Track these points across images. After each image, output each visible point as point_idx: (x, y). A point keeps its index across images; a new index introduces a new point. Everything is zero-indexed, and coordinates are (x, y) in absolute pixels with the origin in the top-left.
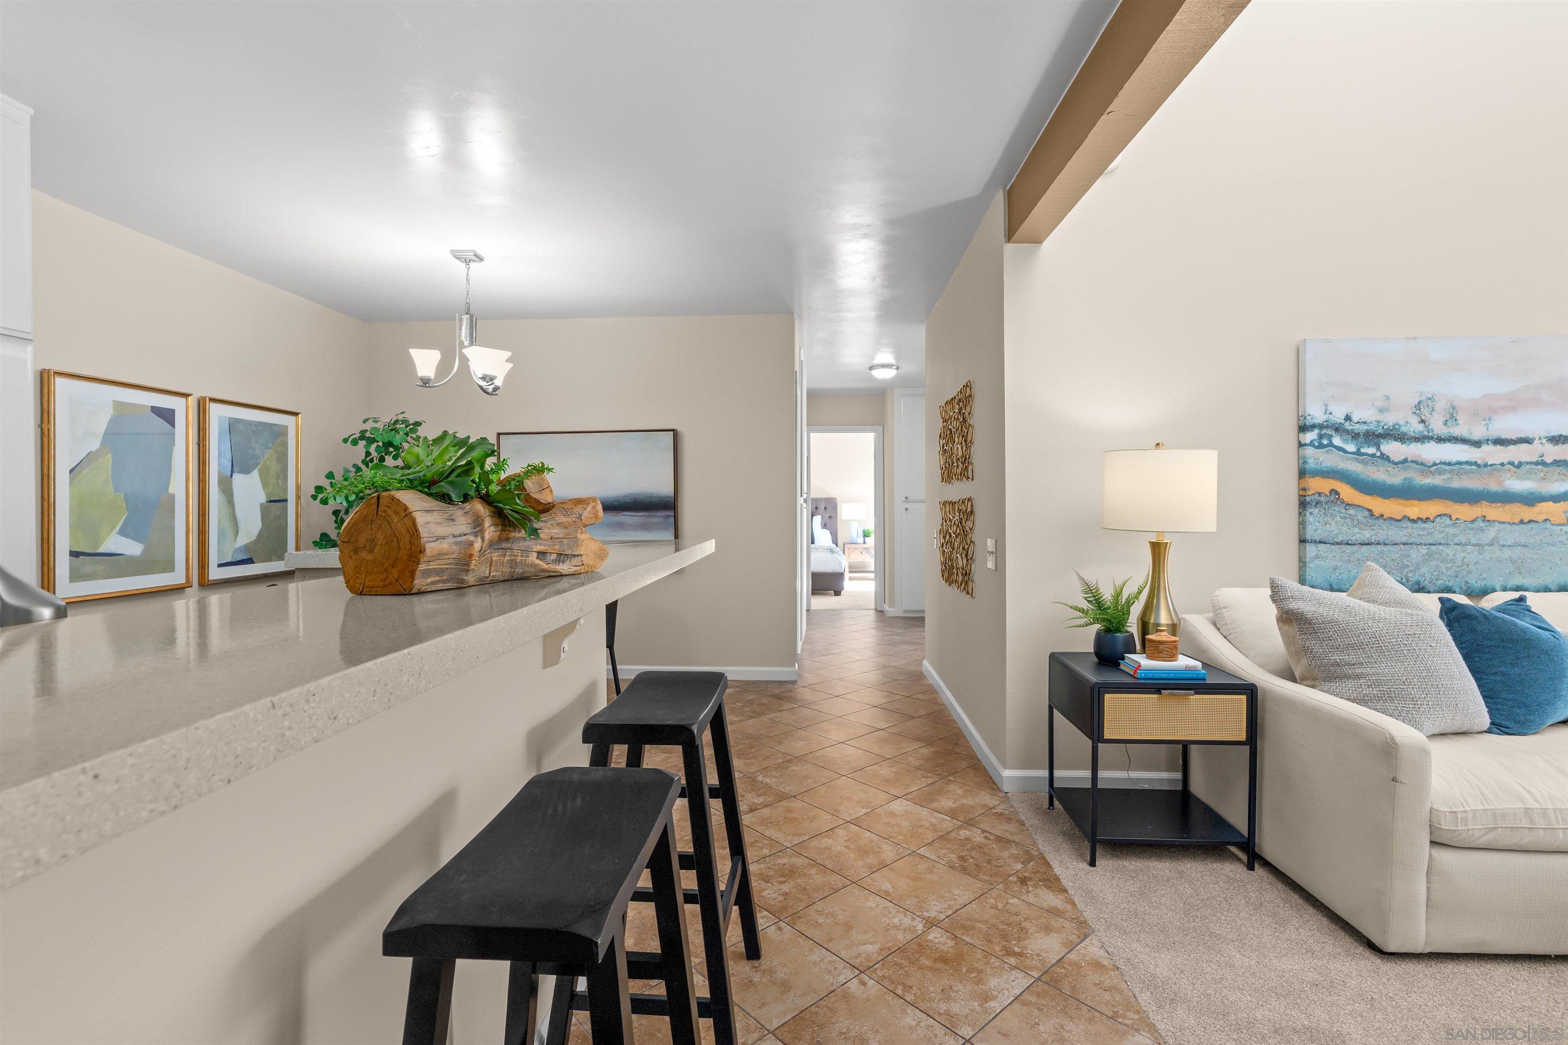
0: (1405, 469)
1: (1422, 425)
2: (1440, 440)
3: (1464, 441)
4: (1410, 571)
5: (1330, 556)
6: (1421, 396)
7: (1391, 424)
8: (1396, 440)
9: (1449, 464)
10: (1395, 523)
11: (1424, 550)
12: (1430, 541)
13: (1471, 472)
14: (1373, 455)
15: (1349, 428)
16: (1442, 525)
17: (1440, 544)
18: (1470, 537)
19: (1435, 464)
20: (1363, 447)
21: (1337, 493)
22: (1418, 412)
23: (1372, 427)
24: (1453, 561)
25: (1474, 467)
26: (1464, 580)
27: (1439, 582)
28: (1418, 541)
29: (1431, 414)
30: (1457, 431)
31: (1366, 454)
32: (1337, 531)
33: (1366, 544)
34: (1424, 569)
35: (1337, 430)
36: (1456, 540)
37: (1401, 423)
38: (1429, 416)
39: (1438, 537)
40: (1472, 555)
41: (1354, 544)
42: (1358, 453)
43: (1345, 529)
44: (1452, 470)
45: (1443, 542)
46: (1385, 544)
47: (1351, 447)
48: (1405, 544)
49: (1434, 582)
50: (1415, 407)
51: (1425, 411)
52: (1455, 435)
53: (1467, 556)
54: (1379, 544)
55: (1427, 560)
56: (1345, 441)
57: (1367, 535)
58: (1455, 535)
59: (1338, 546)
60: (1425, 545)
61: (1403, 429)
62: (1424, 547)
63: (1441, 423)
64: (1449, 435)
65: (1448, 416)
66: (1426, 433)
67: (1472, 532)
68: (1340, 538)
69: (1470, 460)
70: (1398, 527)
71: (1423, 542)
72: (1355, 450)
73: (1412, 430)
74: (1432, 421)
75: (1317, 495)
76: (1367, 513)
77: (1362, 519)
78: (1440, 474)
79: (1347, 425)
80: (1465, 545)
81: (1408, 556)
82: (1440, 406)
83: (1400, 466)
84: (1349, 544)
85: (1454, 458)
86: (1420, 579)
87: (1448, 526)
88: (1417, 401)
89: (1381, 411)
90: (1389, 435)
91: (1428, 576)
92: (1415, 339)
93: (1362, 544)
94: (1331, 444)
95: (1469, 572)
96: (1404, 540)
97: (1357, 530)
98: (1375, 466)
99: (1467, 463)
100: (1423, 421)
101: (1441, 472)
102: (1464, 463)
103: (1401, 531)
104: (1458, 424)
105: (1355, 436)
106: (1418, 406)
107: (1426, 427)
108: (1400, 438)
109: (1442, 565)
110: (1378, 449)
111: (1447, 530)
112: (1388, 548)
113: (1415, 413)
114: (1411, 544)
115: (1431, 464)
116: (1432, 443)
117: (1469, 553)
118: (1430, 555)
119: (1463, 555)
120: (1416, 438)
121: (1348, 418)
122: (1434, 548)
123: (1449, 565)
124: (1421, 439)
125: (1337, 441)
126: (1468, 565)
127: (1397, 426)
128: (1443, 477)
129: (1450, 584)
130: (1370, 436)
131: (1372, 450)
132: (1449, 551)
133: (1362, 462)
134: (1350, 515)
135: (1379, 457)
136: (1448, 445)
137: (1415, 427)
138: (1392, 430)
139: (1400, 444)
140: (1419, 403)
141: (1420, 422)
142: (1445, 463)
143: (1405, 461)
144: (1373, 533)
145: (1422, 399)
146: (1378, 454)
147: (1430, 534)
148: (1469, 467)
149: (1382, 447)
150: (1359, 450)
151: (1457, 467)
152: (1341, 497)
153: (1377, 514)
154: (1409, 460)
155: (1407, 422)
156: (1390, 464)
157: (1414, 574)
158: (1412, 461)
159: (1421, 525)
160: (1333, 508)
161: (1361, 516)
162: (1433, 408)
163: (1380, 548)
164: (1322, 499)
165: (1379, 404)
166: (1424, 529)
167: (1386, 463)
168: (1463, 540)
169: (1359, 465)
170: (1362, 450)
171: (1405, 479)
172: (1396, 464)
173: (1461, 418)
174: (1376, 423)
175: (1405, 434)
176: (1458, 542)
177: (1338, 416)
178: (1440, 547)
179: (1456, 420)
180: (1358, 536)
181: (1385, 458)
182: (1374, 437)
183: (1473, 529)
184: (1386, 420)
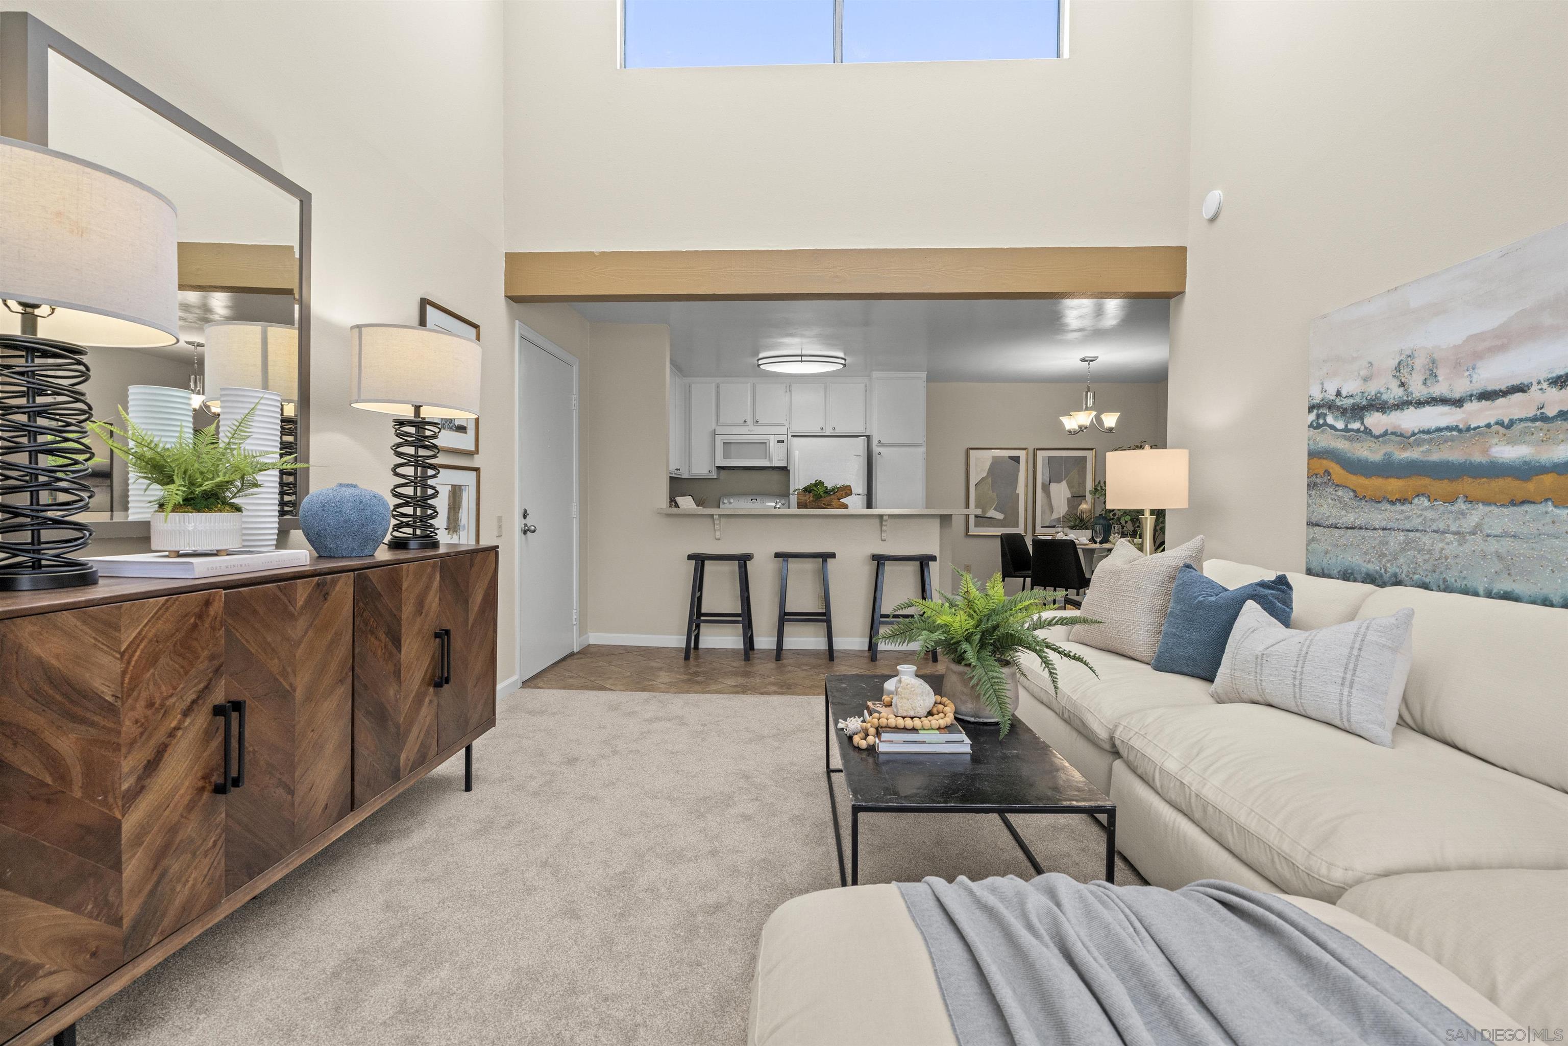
0: (1385, 442)
1: (1402, 389)
2: (1420, 404)
3: (1443, 401)
4: (1388, 561)
5: (1323, 539)
6: (1401, 354)
7: (1373, 393)
8: (1378, 411)
9: (1428, 432)
10: (1376, 505)
11: (1401, 537)
12: (1408, 527)
13: (1452, 439)
14: (1358, 431)
15: (1339, 404)
16: (1420, 507)
17: (1417, 530)
18: (1450, 522)
19: (1414, 434)
20: (1350, 423)
21: (1329, 474)
22: (1398, 374)
23: (1358, 399)
24: (1430, 552)
25: (1455, 433)
26: (1442, 577)
27: (1416, 577)
28: (1395, 526)
29: (1411, 374)
30: (1438, 390)
31: (1353, 430)
32: (1328, 514)
33: (1351, 528)
34: (1401, 560)
35: (1330, 408)
36: (1434, 527)
37: (1382, 390)
38: (1409, 377)
39: (1416, 522)
40: (1451, 546)
41: (1341, 528)
42: (1346, 430)
43: (1334, 512)
44: (1431, 439)
45: (1420, 528)
46: (1367, 529)
47: (1340, 425)
48: (1384, 529)
49: (1411, 576)
50: (1396, 369)
51: (1405, 371)
52: (1434, 395)
53: (1446, 547)
54: (1361, 528)
55: (1404, 549)
56: (1336, 418)
57: (1350, 518)
58: (1433, 520)
59: (1328, 529)
60: (1403, 531)
61: (1385, 397)
62: (1402, 534)
63: (1420, 383)
64: (1428, 396)
65: (1428, 373)
66: (1405, 398)
67: (1451, 516)
68: (1331, 521)
69: (1450, 424)
70: (1377, 509)
71: (1401, 527)
72: (1344, 427)
73: (1392, 396)
74: (1411, 383)
75: (1314, 477)
76: (1352, 494)
77: (1348, 500)
78: (1418, 445)
79: (1339, 403)
80: (1444, 532)
81: (1387, 543)
82: (1420, 362)
83: (1381, 439)
84: (1336, 527)
85: (1432, 424)
86: (1397, 571)
87: (1426, 509)
88: (1397, 362)
89: (1366, 380)
90: (1372, 405)
91: (1405, 568)
92: (1396, 289)
93: (1347, 528)
94: (1326, 424)
95: (1448, 568)
96: (1383, 524)
97: (1343, 513)
98: (1359, 442)
99: (1449, 429)
100: (1403, 385)
101: (1419, 443)
102: (1444, 428)
103: (1381, 514)
104: (1438, 381)
105: (1343, 411)
106: (1398, 369)
107: (1405, 390)
108: (1381, 408)
109: (1419, 556)
110: (1362, 423)
111: (1425, 513)
112: (1370, 533)
113: (1394, 376)
114: (1389, 529)
115: (1410, 434)
116: (1412, 408)
117: (1448, 544)
118: (1407, 542)
119: (1441, 545)
120: (1395, 405)
121: (1339, 394)
122: (1411, 535)
123: (1427, 557)
124: (1401, 405)
125: (1330, 420)
126: (1446, 558)
127: (1379, 395)
128: (1421, 449)
129: (1427, 580)
130: (1356, 409)
131: (1356, 425)
132: (1426, 540)
133: (1349, 439)
134: (1338, 496)
135: (1362, 432)
136: (1428, 409)
137: (1395, 393)
138: (1374, 400)
139: (1381, 414)
140: (1399, 363)
141: (1400, 386)
142: (1423, 432)
143: (1385, 433)
144: (1357, 516)
145: (1402, 358)
146: (1362, 429)
147: (1407, 518)
148: (1449, 434)
149: (1366, 421)
150: (1346, 426)
151: (1437, 434)
152: (1333, 477)
153: (1361, 495)
154: (1389, 432)
155: (1388, 389)
156: (1372, 439)
157: (1392, 565)
158: (1393, 433)
159: (1399, 507)
160: (1326, 489)
161: (1347, 496)
162: (1412, 367)
163: (1363, 532)
164: (1319, 480)
165: (1363, 373)
166: (1402, 512)
167: (1369, 437)
168: (1442, 526)
169: (1346, 442)
170: (1350, 426)
171: (1385, 455)
172: (1377, 437)
173: (1442, 373)
174: (1361, 394)
175: (1386, 402)
176: (1436, 529)
177: (1331, 395)
178: (1418, 534)
179: (1436, 376)
180: (1344, 519)
181: (1368, 432)
182: (1358, 411)
183: (1452, 512)
184: (1369, 390)
